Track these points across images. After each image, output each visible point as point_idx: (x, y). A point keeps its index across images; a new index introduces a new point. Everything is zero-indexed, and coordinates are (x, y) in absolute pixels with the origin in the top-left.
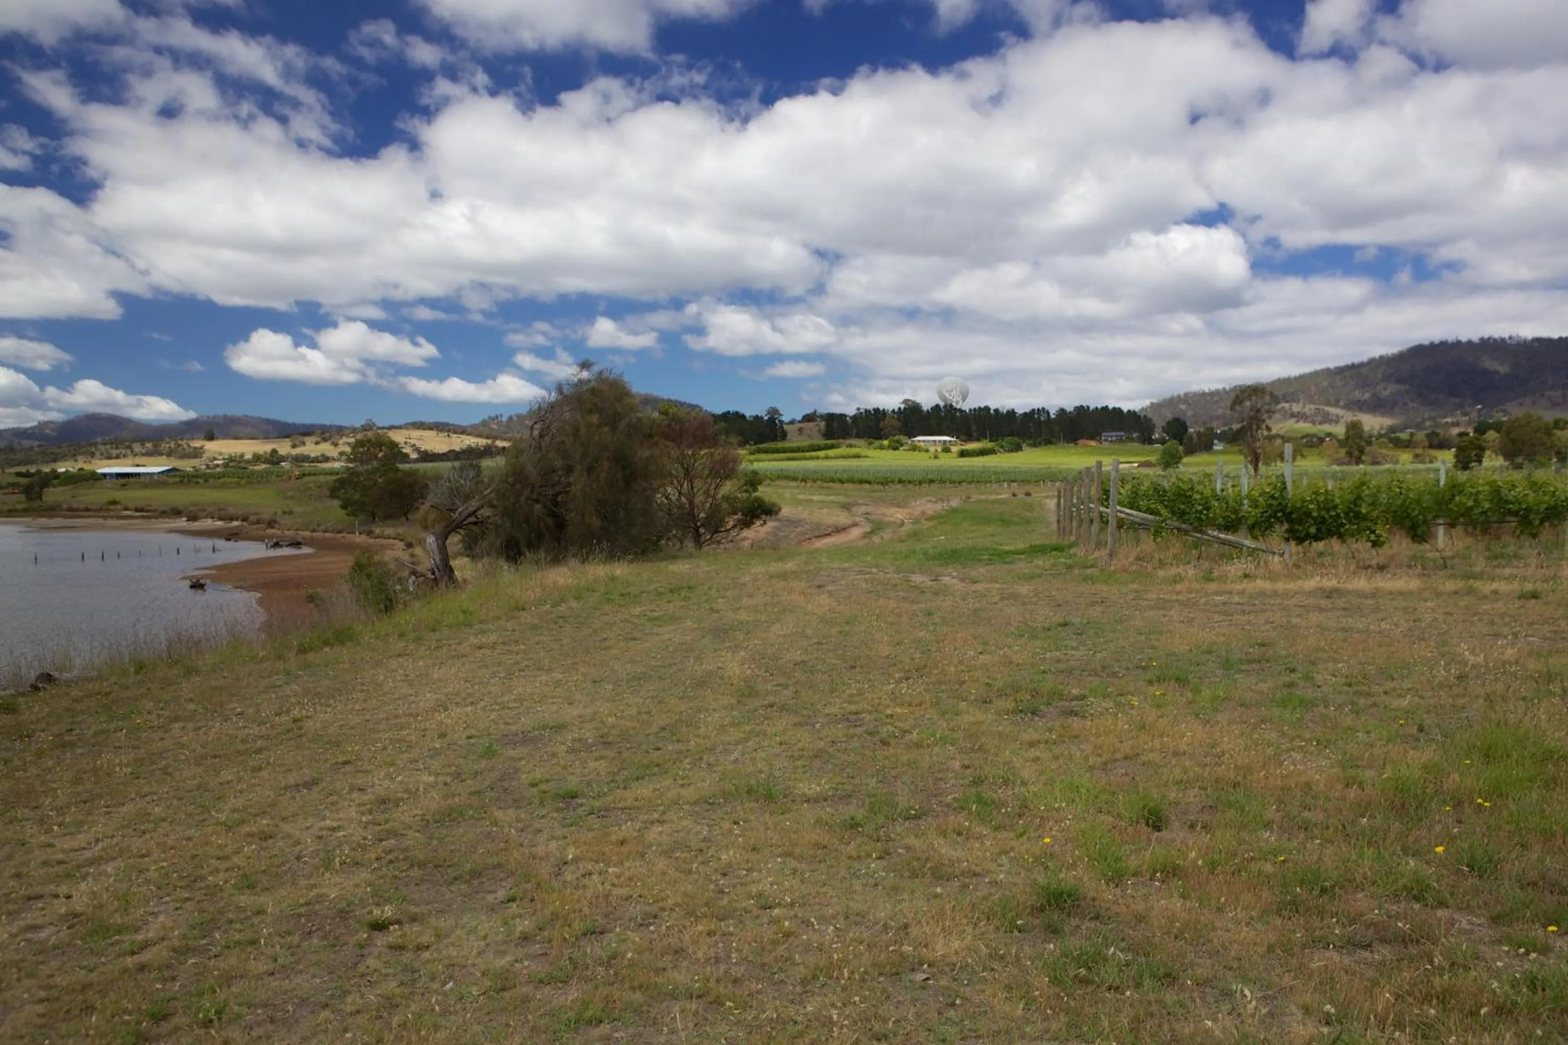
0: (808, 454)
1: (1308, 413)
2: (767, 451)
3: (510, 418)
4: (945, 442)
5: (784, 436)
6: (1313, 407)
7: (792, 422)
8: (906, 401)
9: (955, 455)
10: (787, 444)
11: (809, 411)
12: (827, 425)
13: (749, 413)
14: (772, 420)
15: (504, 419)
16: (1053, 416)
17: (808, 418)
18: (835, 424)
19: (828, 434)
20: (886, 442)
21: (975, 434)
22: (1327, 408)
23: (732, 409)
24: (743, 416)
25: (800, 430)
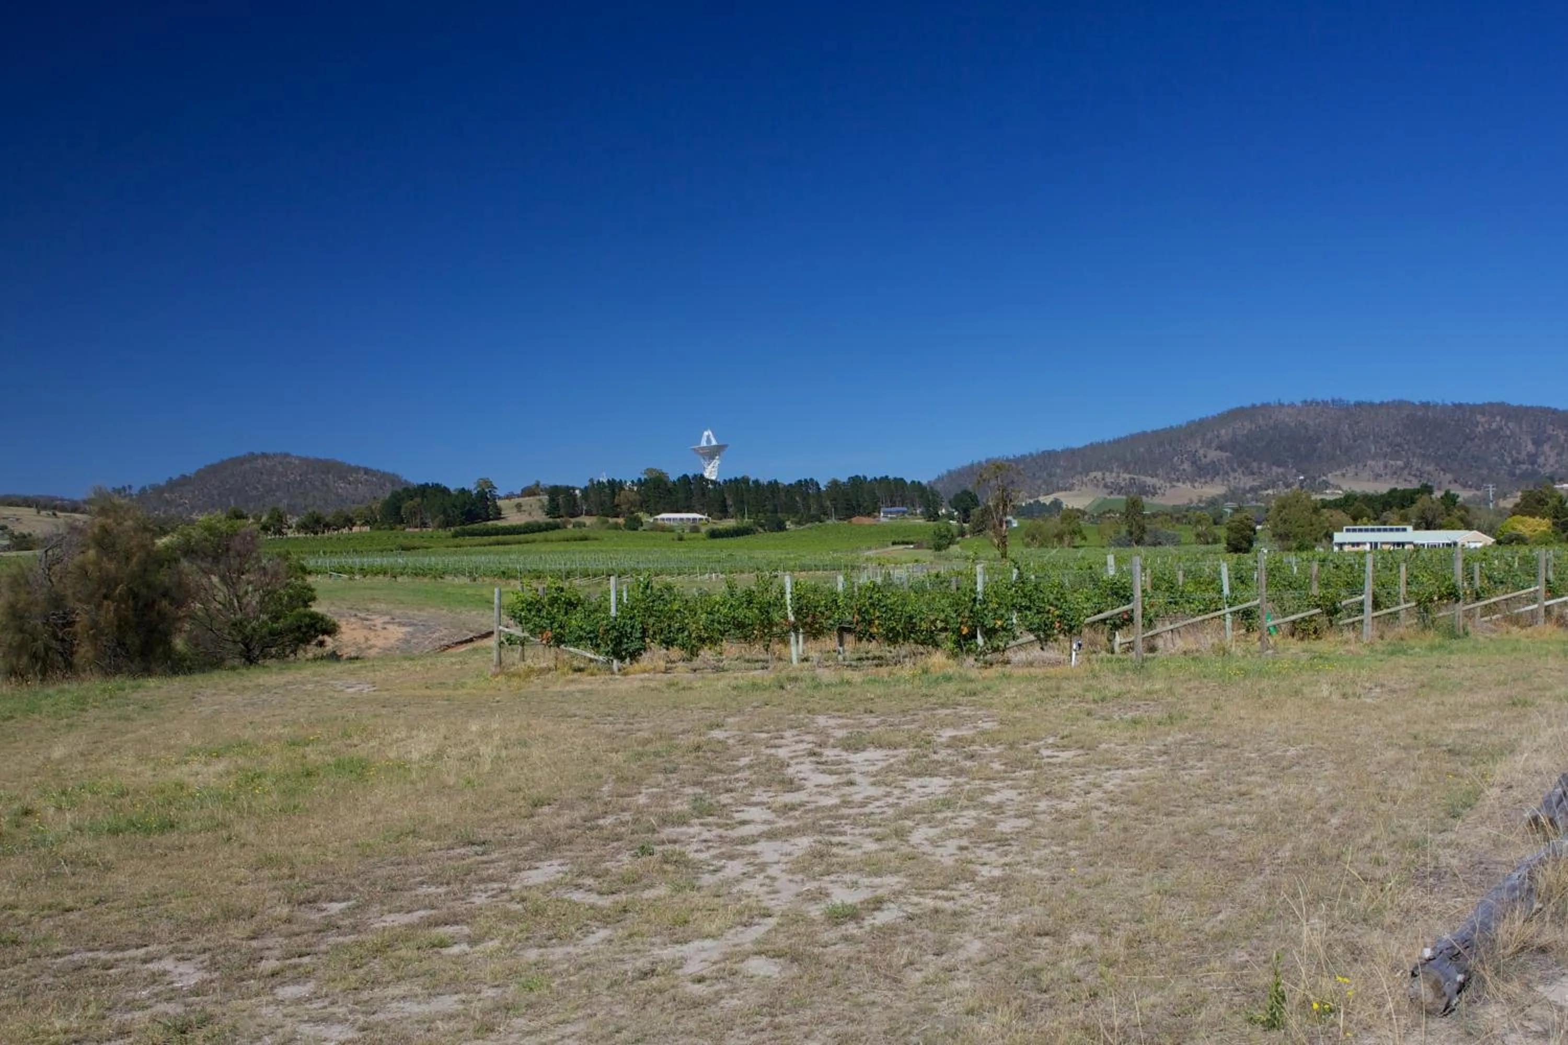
0: (522, 537)
1: (1123, 484)
2: (473, 534)
3: (143, 490)
4: (694, 519)
5: (498, 515)
6: (1127, 476)
7: (509, 497)
8: (649, 471)
9: (704, 536)
10: (501, 523)
11: (531, 483)
12: (552, 500)
13: (453, 486)
14: (482, 496)
15: (135, 491)
16: (823, 489)
17: (529, 492)
18: (561, 499)
19: (553, 510)
20: (621, 521)
21: (731, 510)
22: (1143, 478)
23: (430, 481)
24: (445, 491)
25: (519, 506)
